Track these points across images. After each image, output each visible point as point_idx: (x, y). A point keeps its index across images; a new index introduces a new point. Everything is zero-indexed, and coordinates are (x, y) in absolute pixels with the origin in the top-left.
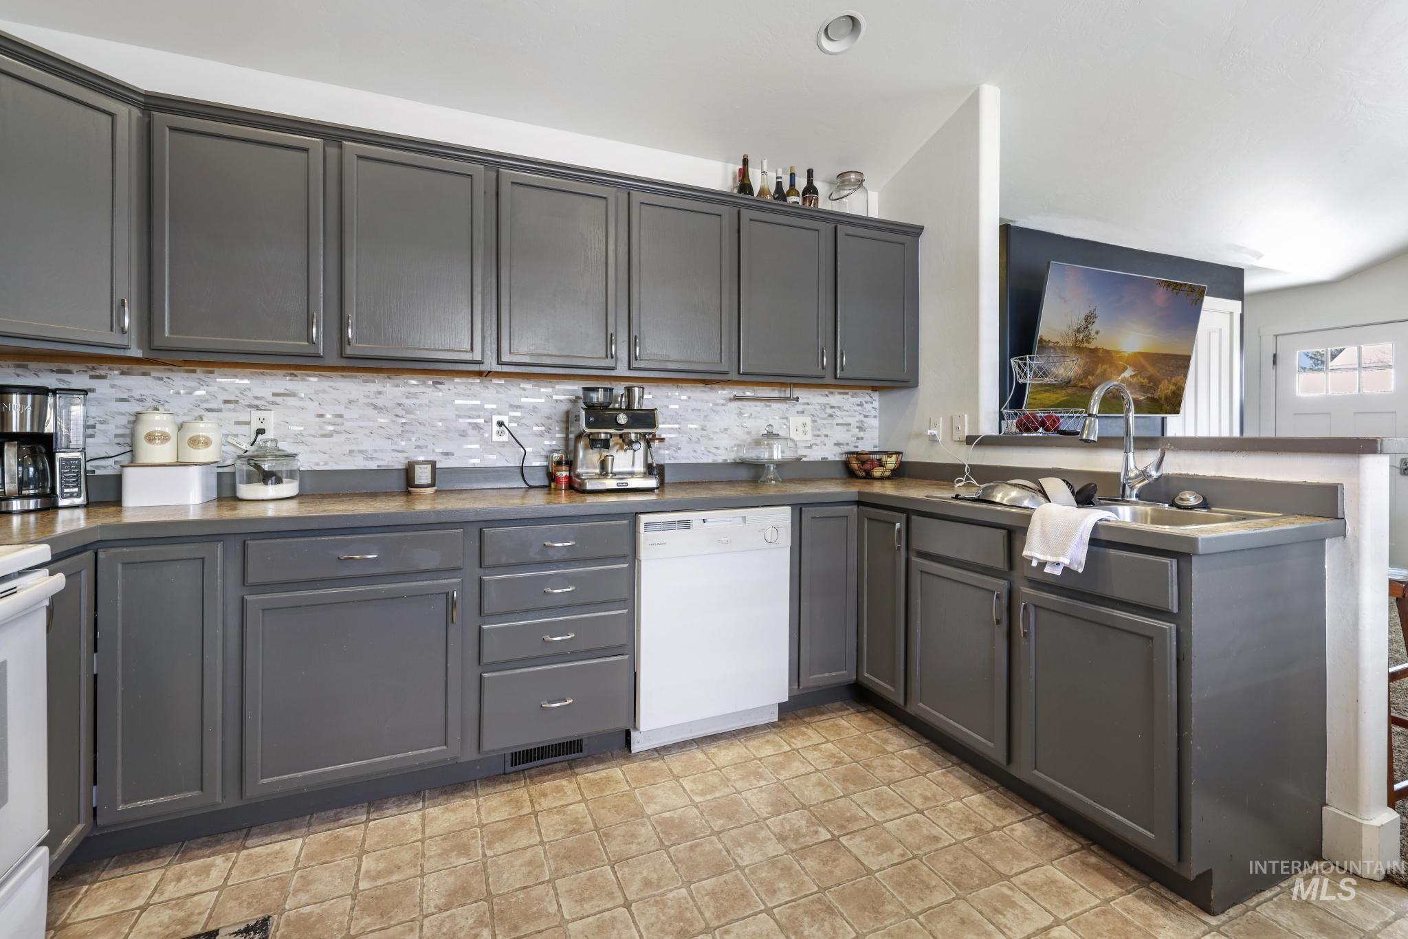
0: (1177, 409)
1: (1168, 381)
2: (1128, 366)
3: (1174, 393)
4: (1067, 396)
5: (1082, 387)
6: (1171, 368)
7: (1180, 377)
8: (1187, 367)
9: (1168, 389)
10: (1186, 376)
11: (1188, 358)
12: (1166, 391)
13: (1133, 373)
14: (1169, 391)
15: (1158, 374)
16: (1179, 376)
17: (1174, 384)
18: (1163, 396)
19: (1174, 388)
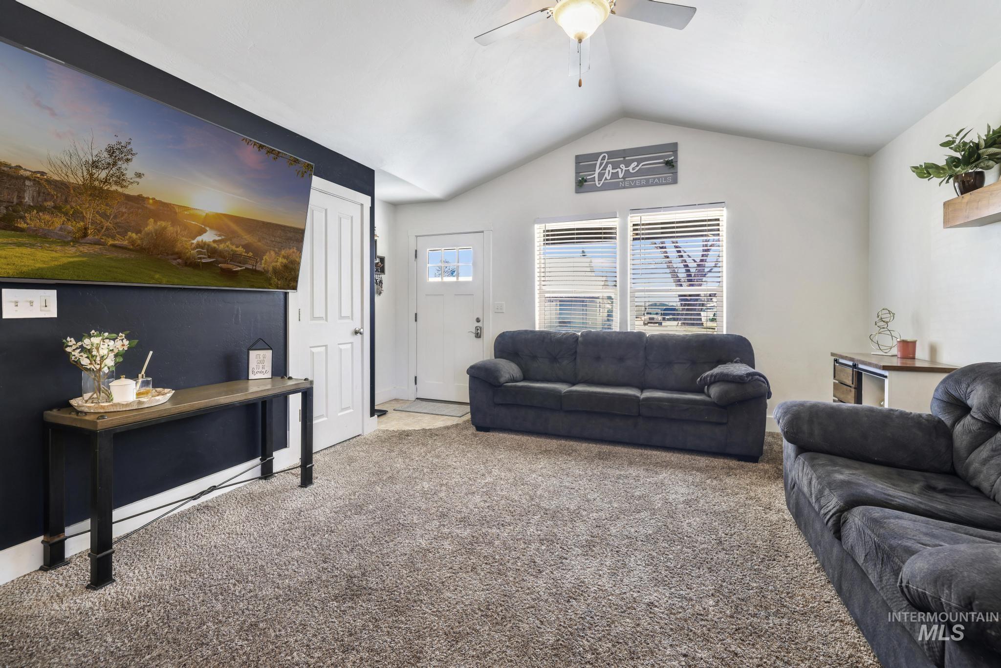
0: (292, 284)
1: (276, 253)
2: (208, 229)
3: (285, 266)
4: (79, 256)
5: (114, 246)
6: (278, 239)
7: (291, 251)
8: (301, 240)
9: (277, 262)
10: (300, 250)
11: (302, 232)
12: (274, 264)
13: (217, 238)
14: (278, 264)
15: (259, 244)
16: (290, 248)
17: (284, 257)
18: (271, 269)
19: (285, 261)
